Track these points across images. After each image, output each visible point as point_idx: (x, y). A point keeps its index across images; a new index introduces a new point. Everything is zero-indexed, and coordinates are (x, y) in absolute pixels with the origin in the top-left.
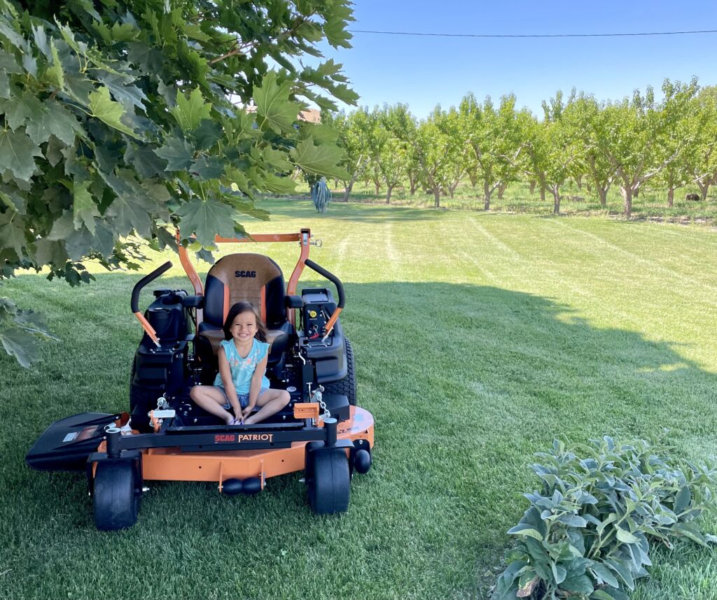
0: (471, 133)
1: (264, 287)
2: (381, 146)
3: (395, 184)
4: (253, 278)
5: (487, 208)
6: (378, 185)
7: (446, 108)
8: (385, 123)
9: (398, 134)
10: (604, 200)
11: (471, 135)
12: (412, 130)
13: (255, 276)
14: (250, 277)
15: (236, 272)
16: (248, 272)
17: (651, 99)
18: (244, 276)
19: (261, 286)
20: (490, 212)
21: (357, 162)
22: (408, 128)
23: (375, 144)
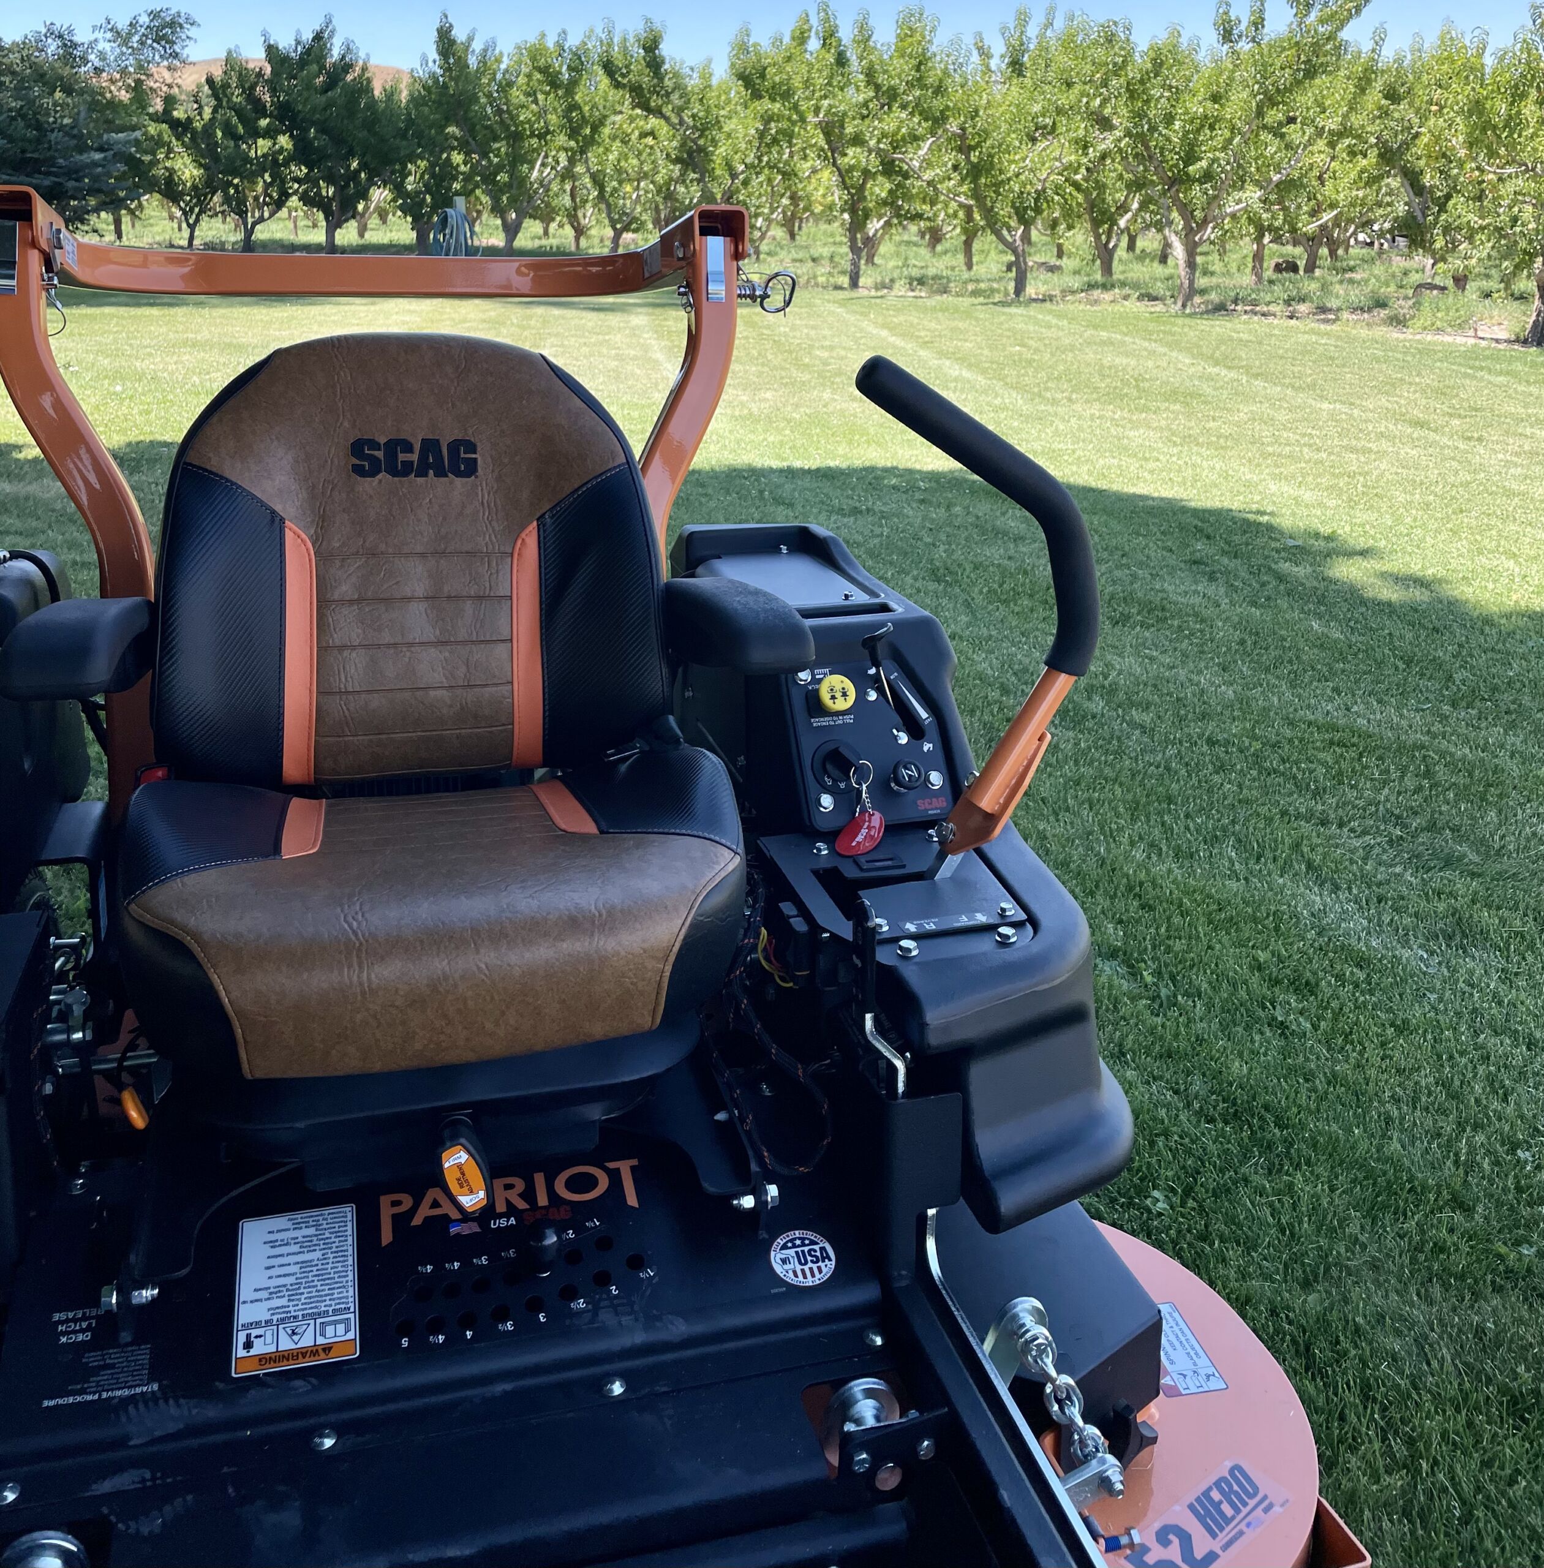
0: (825, 97)
1: (530, 541)
2: (595, 129)
3: (630, 223)
4: (459, 482)
5: (854, 283)
6: (580, 231)
7: (762, 38)
8: (609, 67)
9: (641, 99)
10: (1107, 269)
11: (825, 103)
12: (677, 87)
13: (471, 469)
14: (441, 473)
15: (358, 447)
16: (430, 446)
17: (1258, 23)
18: (407, 469)
19: (514, 532)
20: (862, 292)
21: (532, 168)
22: (668, 83)
23: (580, 127)
